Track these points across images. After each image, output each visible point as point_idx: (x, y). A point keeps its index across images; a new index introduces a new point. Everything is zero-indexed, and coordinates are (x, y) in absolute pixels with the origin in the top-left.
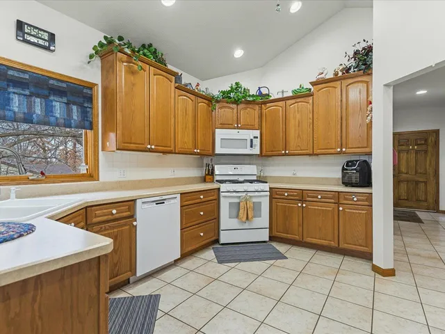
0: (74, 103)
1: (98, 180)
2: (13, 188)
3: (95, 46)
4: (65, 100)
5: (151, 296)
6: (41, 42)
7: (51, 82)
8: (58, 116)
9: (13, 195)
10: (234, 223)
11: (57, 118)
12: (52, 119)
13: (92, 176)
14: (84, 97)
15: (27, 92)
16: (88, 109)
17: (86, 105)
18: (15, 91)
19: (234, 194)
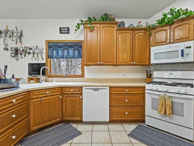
0: (76, 49)
1: (84, 78)
2: (54, 79)
3: (76, 26)
4: (73, 49)
5: (80, 132)
6: (65, 32)
7: (69, 44)
8: (71, 55)
9: (54, 81)
10: (155, 114)
11: (71, 56)
12: (69, 56)
13: (82, 76)
14: (79, 46)
15: (62, 49)
16: (81, 51)
17: (79, 49)
18: (60, 49)
19: (156, 93)
